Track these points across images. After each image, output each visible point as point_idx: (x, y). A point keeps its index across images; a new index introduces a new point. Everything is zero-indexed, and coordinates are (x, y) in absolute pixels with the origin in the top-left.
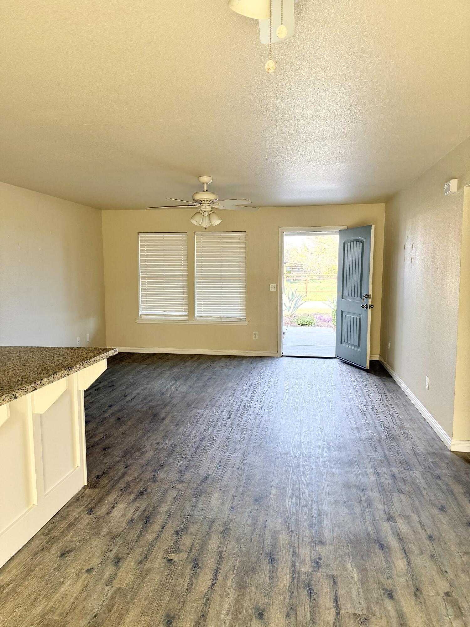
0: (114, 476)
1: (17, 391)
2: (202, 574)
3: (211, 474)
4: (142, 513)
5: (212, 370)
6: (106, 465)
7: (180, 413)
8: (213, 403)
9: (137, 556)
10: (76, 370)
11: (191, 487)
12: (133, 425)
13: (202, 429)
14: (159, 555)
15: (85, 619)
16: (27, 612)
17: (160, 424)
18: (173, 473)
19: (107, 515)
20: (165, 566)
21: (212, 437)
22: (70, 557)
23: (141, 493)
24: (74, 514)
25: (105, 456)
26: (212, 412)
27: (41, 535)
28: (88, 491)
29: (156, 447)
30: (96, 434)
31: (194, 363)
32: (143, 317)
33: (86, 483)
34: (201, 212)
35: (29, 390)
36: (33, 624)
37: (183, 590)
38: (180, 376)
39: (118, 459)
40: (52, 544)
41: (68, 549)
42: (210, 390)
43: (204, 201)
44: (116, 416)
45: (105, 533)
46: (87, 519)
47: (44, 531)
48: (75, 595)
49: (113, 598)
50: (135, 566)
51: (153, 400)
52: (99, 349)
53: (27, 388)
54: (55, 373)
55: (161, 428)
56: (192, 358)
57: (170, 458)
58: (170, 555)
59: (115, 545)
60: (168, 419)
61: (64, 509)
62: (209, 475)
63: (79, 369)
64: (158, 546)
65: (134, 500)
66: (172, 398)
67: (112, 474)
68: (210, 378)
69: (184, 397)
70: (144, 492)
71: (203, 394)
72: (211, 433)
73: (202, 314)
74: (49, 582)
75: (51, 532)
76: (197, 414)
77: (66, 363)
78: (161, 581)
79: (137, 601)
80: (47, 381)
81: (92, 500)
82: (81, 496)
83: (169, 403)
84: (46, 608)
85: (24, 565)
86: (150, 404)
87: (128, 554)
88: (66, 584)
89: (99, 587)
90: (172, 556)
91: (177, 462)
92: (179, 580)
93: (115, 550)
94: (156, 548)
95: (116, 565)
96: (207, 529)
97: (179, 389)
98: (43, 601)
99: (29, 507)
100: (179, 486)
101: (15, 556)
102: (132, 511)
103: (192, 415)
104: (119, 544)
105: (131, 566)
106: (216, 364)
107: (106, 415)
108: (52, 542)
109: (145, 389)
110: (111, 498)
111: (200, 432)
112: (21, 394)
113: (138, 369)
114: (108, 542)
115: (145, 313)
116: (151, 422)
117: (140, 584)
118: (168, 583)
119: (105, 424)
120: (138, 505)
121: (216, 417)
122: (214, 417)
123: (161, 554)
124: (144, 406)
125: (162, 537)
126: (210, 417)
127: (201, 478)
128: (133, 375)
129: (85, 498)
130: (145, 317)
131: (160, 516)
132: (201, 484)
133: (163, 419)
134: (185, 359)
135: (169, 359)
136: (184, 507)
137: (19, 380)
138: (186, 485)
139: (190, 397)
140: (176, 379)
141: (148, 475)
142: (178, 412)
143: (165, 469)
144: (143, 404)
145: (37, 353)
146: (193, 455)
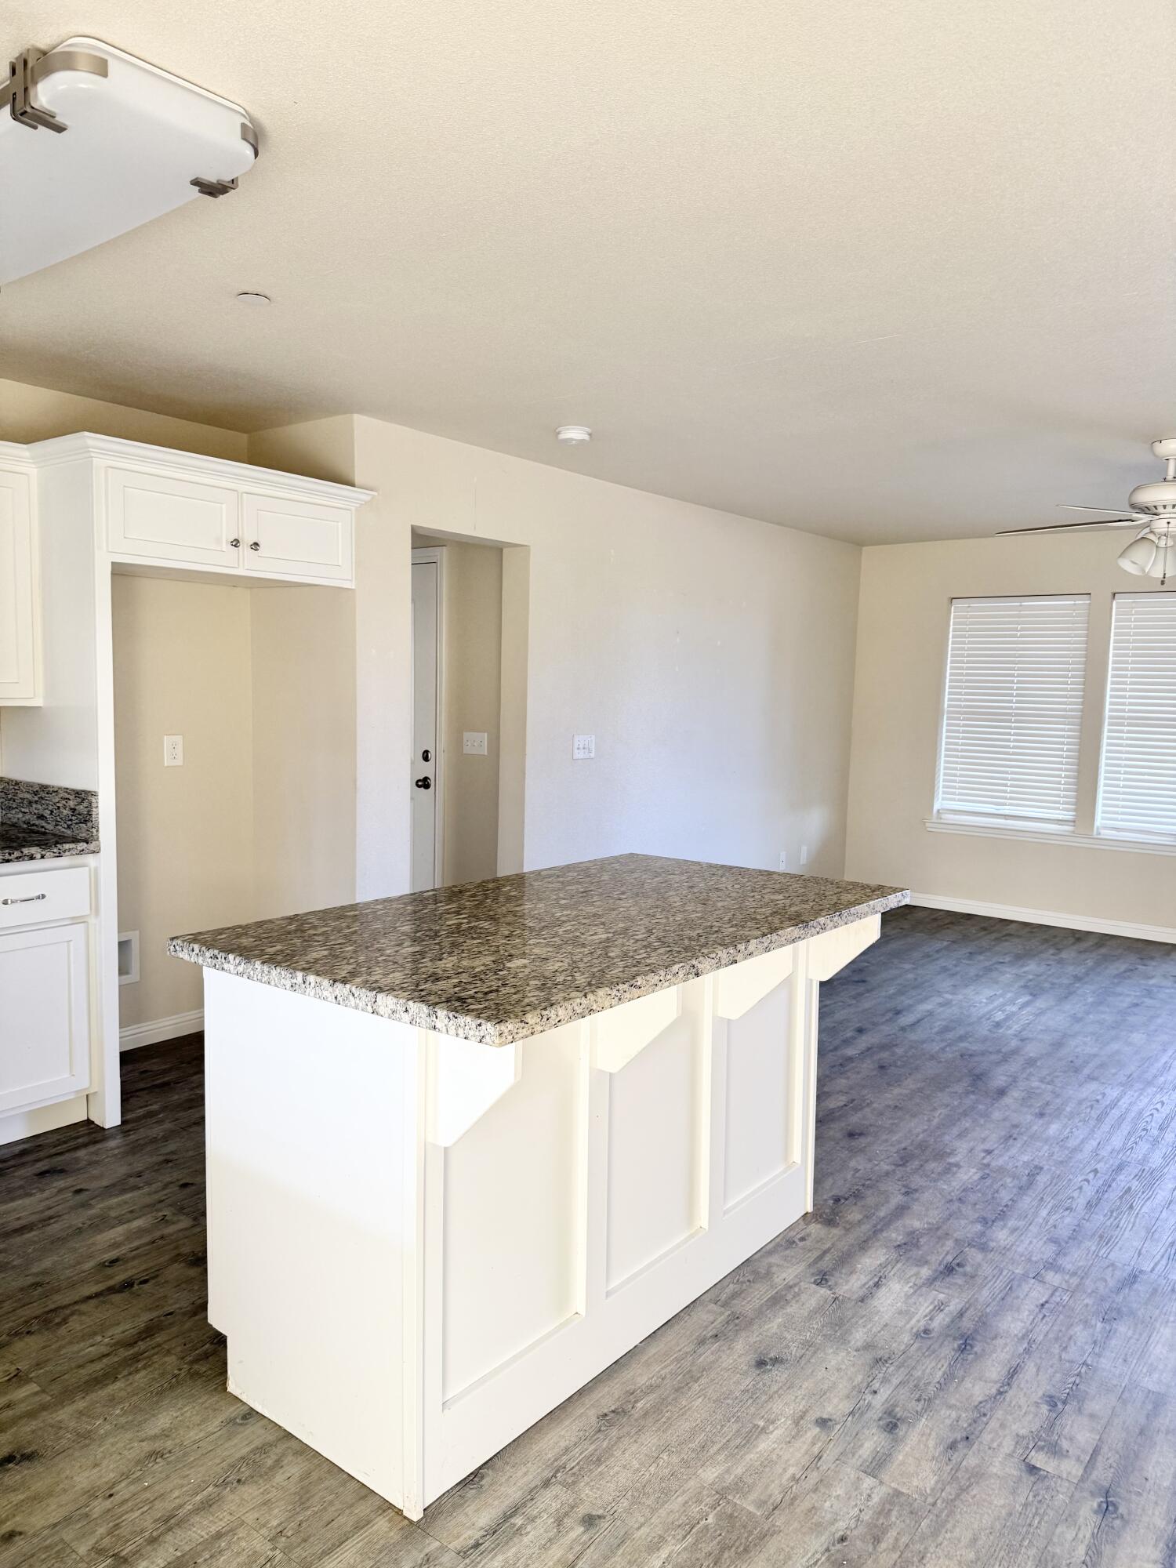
0: (877, 1207)
1: (701, 959)
2: (1127, 1536)
3: (1149, 1269)
4: (952, 1322)
5: (1142, 982)
6: (857, 1175)
7: (1048, 1083)
8: (1149, 1076)
9: (941, 1426)
10: (818, 929)
11: (1089, 1291)
12: (920, 1090)
13: (1117, 1141)
14: (1001, 1443)
15: (817, 1537)
16: (687, 1470)
17: (993, 1104)
18: (1035, 1241)
19: (862, 1300)
20: (1020, 1479)
21: (1147, 1169)
22: (779, 1375)
23: (949, 1270)
24: (784, 1275)
25: (854, 1152)
26: (1146, 1100)
27: (710, 1301)
28: (815, 1229)
29: (985, 1161)
30: (828, 1093)
31: (1083, 956)
32: (943, 816)
33: (810, 1208)
34: (1151, 537)
35: (723, 962)
36: (701, 1502)
37: (1074, 1560)
38: (1047, 985)
39: (885, 1167)
40: (737, 1330)
41: (772, 1355)
42: (1137, 1037)
43: (1165, 507)
44: (876, 1057)
45: (859, 1344)
46: (814, 1296)
47: (718, 1297)
48: (791, 1471)
49: (882, 1510)
50: (938, 1450)
51: (970, 1036)
52: (864, 887)
53: (719, 955)
54: (773, 930)
55: (997, 1115)
56: (1079, 940)
57: (1024, 1197)
58: (1033, 1453)
59: (885, 1380)
60: (1015, 1094)
61: (761, 1257)
62: (1141, 1272)
63: (824, 928)
64: (998, 1419)
65: (930, 1282)
66: (1022, 1040)
67: (871, 1200)
68: (1137, 1005)
69: (1058, 1045)
70: (957, 1268)
71: (1115, 1046)
72: (1145, 1159)
73: (1117, 820)
74: (733, 1417)
75: (735, 1302)
76: (1099, 1097)
77: (792, 909)
78: (1010, 1514)
79: (946, 1543)
80: (759, 946)
81: (825, 1252)
82: (799, 1236)
83: (1015, 1052)
84: (726, 1476)
85: (678, 1360)
86: (963, 1045)
87: (919, 1414)
88: (771, 1436)
89: (849, 1472)
90: (1039, 1459)
91: (1044, 1213)
92: (1059, 1530)
93: (885, 1393)
94: (994, 1424)
95: (890, 1432)
96: (1142, 1420)
97: (1043, 1019)
98: (721, 1458)
99: (692, 1231)
100: (1052, 1277)
101: (659, 1332)
102: (925, 1308)
103: (1084, 1096)
104: (895, 1381)
105: (926, 1446)
106: (1155, 966)
107: (850, 1052)
108: (736, 1325)
109: (947, 1004)
110: (870, 1261)
111: (1109, 1148)
112: (708, 967)
113: (926, 949)
114: (867, 1369)
115: (948, 807)
116: (967, 1093)
117: (952, 1500)
118: (1030, 1525)
119: (849, 1074)
120: (941, 1296)
121: (1159, 1117)
122: (1152, 1115)
123: (1008, 1445)
124: (946, 1046)
125: (1008, 1399)
126: (1140, 1113)
127: (1118, 1273)
128: (913, 964)
129: (808, 1243)
130: (950, 818)
131: (1000, 1342)
132: (1119, 1290)
133: (1002, 1092)
134: (1057, 940)
135: (1010, 935)
136: (1070, 1338)
137: (699, 936)
138: (1075, 1281)
139: (1076, 1047)
140: (1034, 990)
141: (966, 1227)
142: (1042, 1080)
143: (1011, 1223)
144: (942, 1041)
145: (724, 879)
146: (1090, 1206)
